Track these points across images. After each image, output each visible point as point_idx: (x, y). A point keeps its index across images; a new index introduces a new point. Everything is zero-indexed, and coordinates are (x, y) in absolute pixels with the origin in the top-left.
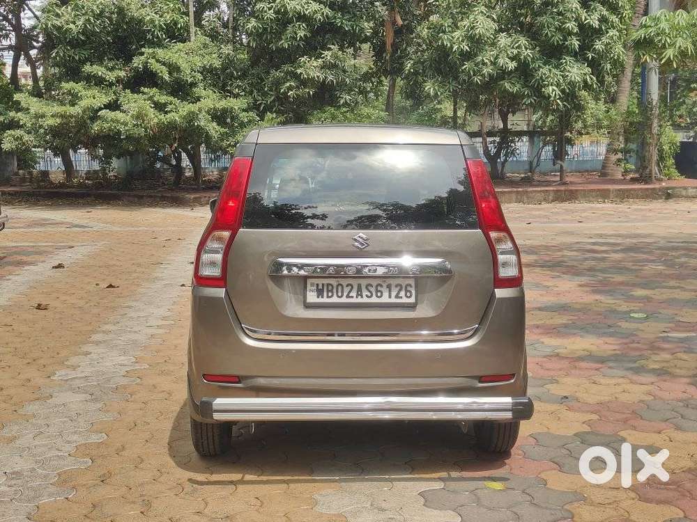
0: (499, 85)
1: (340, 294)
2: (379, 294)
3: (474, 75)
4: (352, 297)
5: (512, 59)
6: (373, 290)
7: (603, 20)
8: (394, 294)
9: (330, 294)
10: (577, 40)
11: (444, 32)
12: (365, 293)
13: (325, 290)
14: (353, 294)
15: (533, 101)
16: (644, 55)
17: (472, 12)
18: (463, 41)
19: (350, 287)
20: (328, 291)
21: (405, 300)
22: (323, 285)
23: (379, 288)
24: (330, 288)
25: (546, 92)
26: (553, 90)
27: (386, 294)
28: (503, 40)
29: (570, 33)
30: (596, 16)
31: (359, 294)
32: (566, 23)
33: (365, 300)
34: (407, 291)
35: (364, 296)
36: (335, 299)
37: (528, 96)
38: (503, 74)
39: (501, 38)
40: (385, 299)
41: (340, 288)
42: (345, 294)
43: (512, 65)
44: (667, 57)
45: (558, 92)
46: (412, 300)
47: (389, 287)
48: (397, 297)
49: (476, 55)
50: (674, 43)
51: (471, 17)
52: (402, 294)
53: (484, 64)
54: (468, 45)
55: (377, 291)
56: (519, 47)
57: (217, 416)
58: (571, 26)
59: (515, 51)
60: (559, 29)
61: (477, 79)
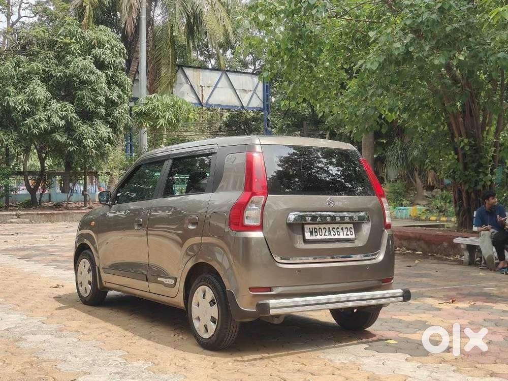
0: (51, 136)
1: (321, 234)
2: (339, 233)
3: (33, 128)
4: (327, 235)
5: (62, 118)
6: (335, 230)
7: (119, 97)
8: (345, 233)
9: (316, 234)
10: (104, 109)
11: (9, 96)
12: (332, 233)
13: (314, 232)
14: (327, 233)
15: (75, 149)
16: (144, 122)
17: (30, 83)
18: (25, 103)
19: (325, 230)
20: (315, 232)
21: (350, 236)
22: (312, 228)
23: (338, 230)
24: (316, 230)
25: (86, 142)
26: (91, 142)
27: (342, 233)
28: (55, 105)
29: (100, 104)
30: (115, 94)
31: (330, 234)
32: (98, 97)
33: (332, 237)
34: (351, 231)
35: (332, 234)
36: (319, 237)
37: (72, 145)
38: (55, 128)
39: (53, 103)
40: (341, 236)
41: (320, 230)
42: (323, 234)
43: (62, 123)
44: (160, 124)
45: (94, 144)
46: (353, 236)
47: (342, 229)
48: (347, 235)
49: (34, 114)
50: (164, 116)
51: (31, 87)
52: (349, 233)
53: (41, 120)
54: (29, 106)
55: (338, 232)
56: (67, 110)
57: (272, 312)
58: (101, 99)
59: (64, 114)
60: (94, 101)
61: (36, 131)
